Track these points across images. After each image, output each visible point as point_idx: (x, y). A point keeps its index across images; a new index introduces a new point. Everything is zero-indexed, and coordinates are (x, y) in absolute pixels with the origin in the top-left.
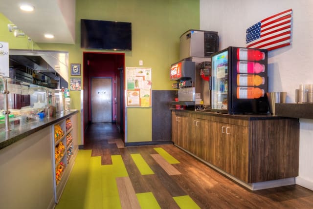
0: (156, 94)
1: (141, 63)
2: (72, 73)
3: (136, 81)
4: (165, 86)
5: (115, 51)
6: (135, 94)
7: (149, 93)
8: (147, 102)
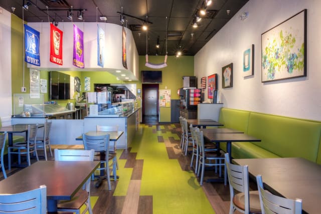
0: (172, 101)
1: (166, 88)
2: (138, 93)
3: (164, 96)
4: (177, 98)
5: (156, 83)
6: (163, 101)
7: (170, 101)
8: (169, 105)
